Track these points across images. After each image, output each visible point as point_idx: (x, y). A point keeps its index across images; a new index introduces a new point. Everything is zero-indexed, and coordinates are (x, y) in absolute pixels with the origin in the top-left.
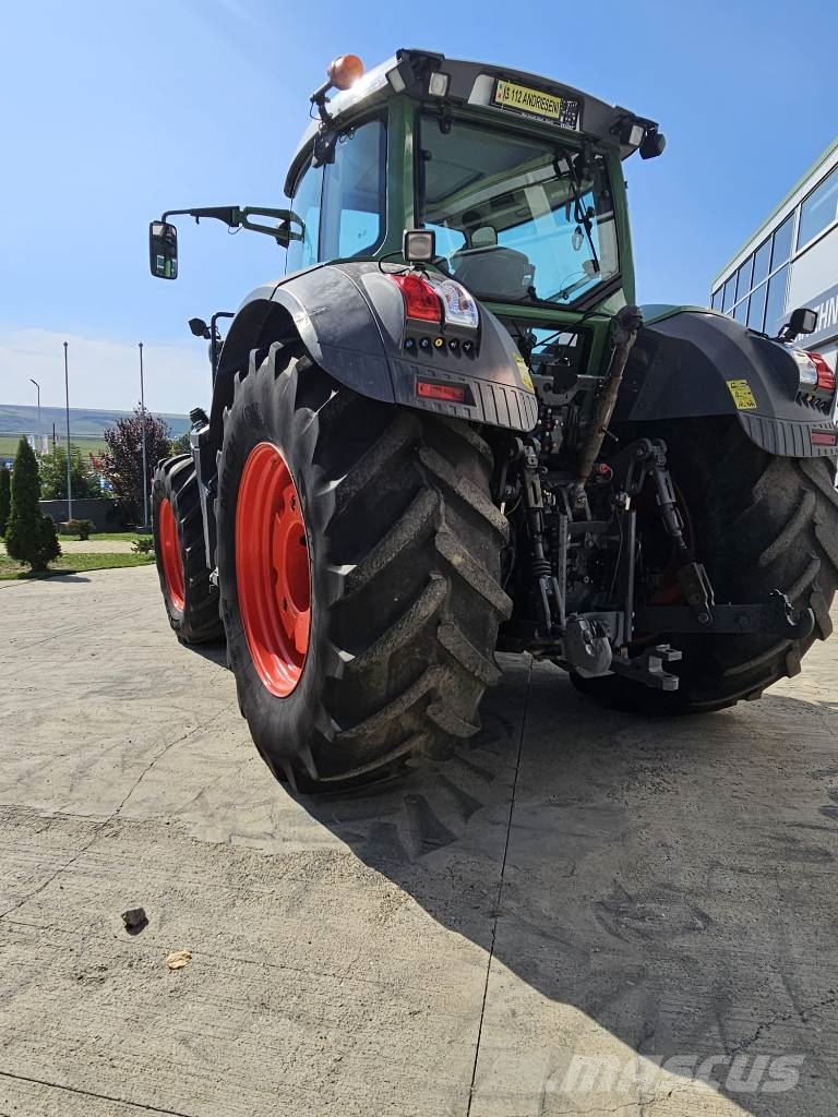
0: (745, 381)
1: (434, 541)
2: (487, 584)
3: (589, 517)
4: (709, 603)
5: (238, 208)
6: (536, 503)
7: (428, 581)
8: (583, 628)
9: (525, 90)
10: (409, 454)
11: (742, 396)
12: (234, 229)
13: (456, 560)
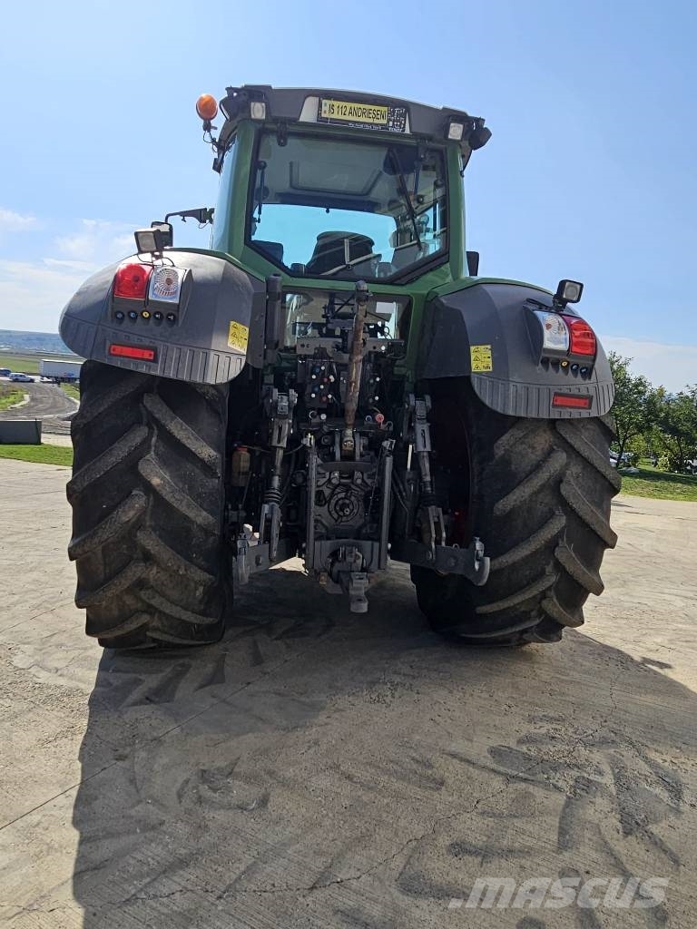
0: (489, 347)
1: (137, 465)
2: (184, 503)
3: (358, 458)
4: (438, 542)
5: (206, 209)
6: (279, 442)
7: (128, 495)
9: (349, 105)
11: (481, 359)
13: (156, 481)
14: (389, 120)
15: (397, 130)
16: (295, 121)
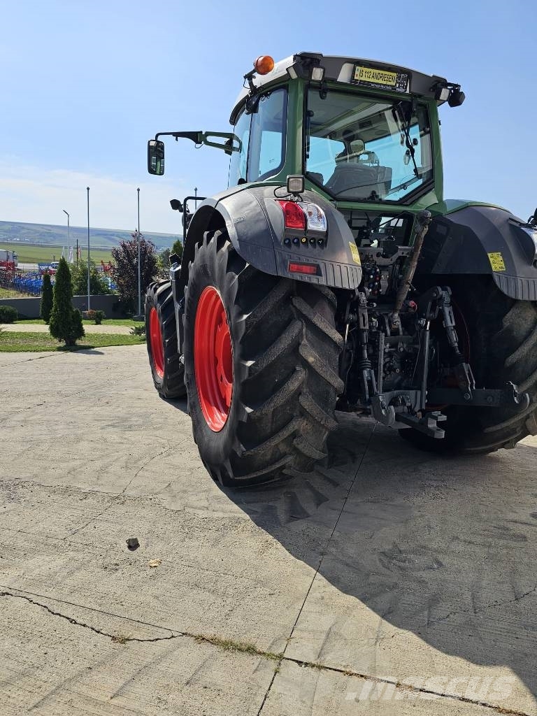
0: (500, 253)
1: (298, 349)
2: (328, 373)
3: (401, 333)
4: (472, 387)
5: (201, 132)
6: (364, 326)
7: (294, 371)
8: (381, 400)
9: (373, 71)
10: (287, 300)
11: (497, 262)
12: (198, 145)
13: (311, 360)
14: (397, 82)
15: (401, 90)
16: (334, 81)
